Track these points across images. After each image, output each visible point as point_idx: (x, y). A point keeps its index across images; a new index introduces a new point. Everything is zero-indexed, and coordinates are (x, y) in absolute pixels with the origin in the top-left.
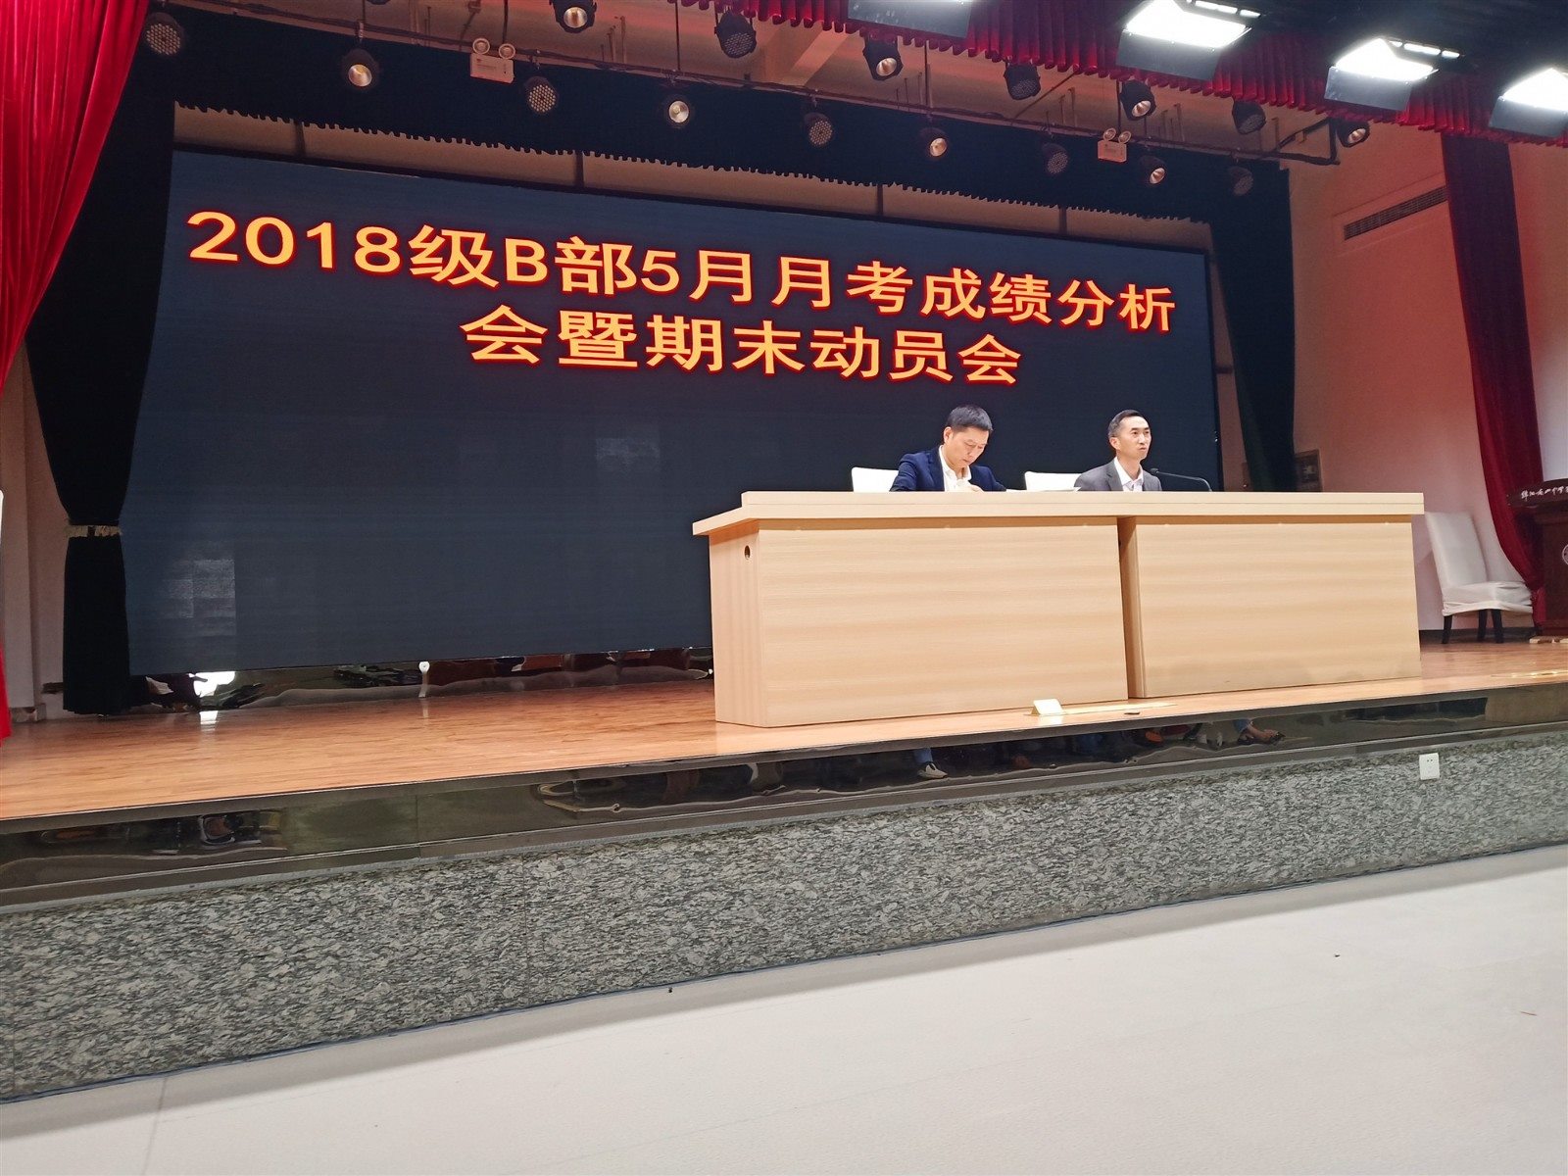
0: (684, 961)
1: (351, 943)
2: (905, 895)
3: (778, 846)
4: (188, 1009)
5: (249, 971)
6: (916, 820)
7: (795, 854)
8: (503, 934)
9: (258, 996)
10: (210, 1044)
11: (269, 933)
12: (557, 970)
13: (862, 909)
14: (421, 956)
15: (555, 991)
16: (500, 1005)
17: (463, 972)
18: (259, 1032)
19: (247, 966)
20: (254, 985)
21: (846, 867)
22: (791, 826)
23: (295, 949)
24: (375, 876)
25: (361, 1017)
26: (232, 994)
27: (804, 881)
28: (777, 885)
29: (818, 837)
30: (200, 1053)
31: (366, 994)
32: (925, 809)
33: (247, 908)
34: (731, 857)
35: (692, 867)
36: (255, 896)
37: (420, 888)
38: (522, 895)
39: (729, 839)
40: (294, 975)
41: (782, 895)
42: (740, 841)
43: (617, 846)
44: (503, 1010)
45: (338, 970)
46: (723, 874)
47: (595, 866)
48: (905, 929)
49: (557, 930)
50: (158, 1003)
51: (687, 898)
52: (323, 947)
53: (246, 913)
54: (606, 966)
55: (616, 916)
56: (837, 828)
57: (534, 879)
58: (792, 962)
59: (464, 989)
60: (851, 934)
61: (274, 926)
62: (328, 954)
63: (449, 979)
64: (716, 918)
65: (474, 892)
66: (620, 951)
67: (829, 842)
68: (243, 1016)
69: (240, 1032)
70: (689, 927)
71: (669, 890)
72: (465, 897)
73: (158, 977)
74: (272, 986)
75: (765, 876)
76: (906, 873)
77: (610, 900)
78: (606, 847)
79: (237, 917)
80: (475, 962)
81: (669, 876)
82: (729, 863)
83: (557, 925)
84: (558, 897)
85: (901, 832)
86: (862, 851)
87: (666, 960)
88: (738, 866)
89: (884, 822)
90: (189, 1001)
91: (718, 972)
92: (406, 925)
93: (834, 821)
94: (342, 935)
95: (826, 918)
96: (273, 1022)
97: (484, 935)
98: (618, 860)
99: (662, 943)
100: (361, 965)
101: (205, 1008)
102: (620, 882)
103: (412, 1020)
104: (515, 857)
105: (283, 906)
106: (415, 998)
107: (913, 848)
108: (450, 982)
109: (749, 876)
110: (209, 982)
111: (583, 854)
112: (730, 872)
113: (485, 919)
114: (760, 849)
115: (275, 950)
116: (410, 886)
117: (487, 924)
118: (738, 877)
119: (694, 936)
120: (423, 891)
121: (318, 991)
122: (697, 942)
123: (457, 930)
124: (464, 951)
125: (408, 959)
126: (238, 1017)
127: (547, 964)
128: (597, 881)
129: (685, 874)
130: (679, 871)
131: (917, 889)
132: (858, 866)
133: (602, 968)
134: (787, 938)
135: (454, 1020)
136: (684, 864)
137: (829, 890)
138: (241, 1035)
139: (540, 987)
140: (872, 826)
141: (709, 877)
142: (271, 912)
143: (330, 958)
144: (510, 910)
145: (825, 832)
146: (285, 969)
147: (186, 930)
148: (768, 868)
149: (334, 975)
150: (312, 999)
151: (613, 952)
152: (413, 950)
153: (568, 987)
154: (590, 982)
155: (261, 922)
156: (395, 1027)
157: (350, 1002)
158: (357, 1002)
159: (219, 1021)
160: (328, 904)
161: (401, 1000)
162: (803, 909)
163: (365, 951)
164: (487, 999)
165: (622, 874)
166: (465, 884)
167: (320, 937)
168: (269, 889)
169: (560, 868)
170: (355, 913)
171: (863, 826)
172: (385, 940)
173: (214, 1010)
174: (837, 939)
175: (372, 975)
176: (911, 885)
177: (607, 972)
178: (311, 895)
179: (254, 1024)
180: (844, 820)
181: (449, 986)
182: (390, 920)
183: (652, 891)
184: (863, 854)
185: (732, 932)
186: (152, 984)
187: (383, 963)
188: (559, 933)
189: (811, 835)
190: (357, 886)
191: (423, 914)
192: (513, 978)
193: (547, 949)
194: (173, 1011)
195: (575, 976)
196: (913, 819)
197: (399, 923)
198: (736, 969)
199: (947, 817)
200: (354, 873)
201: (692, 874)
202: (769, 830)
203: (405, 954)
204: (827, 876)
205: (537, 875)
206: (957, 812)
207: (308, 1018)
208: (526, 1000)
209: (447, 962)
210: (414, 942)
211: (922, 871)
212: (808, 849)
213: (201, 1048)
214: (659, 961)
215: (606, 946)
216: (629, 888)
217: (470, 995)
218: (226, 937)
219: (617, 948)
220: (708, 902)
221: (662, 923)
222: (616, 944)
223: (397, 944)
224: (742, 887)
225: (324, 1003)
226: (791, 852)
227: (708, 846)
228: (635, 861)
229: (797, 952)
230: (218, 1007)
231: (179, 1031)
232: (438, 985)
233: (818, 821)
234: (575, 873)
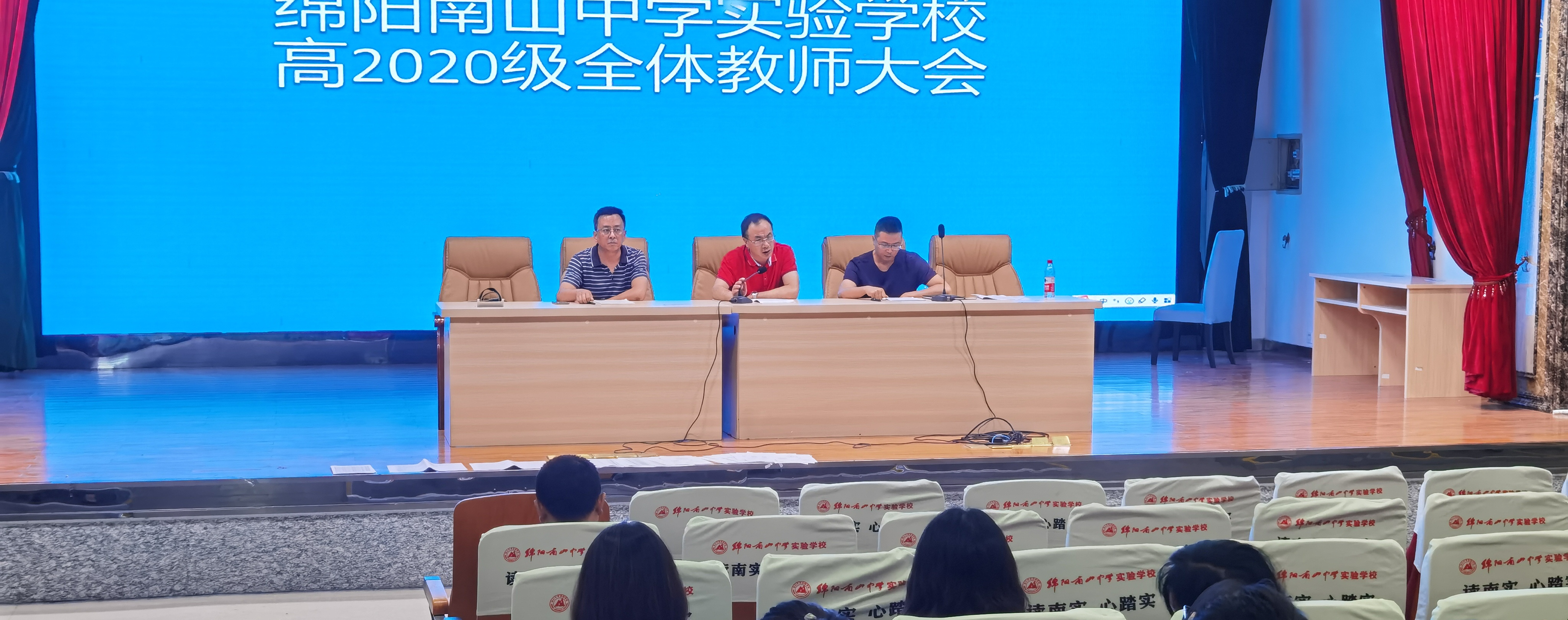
0: (272, 582)
1: (100, 555)
2: (407, 560)
3: (329, 527)
4: (26, 577)
5: (53, 563)
6: (417, 519)
7: (339, 532)
8: (175, 558)
9: (56, 575)
10: (36, 594)
11: (62, 547)
12: (202, 579)
13: (379, 565)
14: (133, 565)
15: (201, 590)
16: (173, 593)
17: (154, 575)
18: (57, 591)
19: (51, 561)
20: (55, 570)
21: (370, 542)
22: (337, 517)
23: (74, 555)
24: (111, 525)
25: (104, 590)
26: (46, 573)
27: (344, 547)
28: (327, 548)
29: (353, 524)
30: (32, 597)
31: (107, 580)
32: (423, 513)
33: (52, 534)
34: (301, 530)
35: (278, 534)
36: (56, 529)
37: (133, 532)
38: (185, 540)
39: (299, 521)
40: (74, 567)
41: (330, 553)
42: (307, 523)
43: (237, 520)
44: (174, 596)
45: (93, 567)
46: (295, 539)
47: (224, 529)
48: (406, 579)
49: (203, 559)
50: (14, 573)
51: (275, 550)
52: (87, 556)
53: (52, 536)
54: (229, 580)
55: (234, 556)
56: (366, 520)
57: (191, 533)
58: (334, 589)
59: (155, 583)
60: (372, 578)
61: (64, 544)
62: (89, 559)
63: (147, 577)
64: (291, 561)
65: (160, 537)
66: (236, 573)
67: (360, 527)
68: (50, 583)
69: (49, 590)
70: (275, 565)
71: (265, 545)
72: (156, 539)
73: (13, 561)
74: (63, 571)
75: (320, 543)
76: (408, 548)
77: (231, 547)
78: (230, 520)
79: (47, 538)
80: (160, 571)
81: (265, 537)
82: (299, 533)
83: (203, 557)
84: (204, 543)
85: (406, 525)
86: (381, 534)
87: (262, 580)
88: (305, 536)
89: (396, 519)
90: (27, 574)
91: (291, 590)
92: (127, 550)
93: (364, 516)
94: (95, 551)
95: (356, 568)
96: (64, 588)
97: (164, 558)
98: (237, 527)
99: (259, 571)
100: (105, 566)
101: (33, 577)
102: (237, 538)
103: (129, 595)
104: (182, 521)
105: (69, 535)
106: (130, 584)
107: (414, 534)
108: (148, 579)
109: (311, 542)
110: (35, 566)
111: (218, 522)
112: (300, 538)
113: (165, 551)
114: (318, 527)
115: (64, 555)
116: (128, 531)
117: (167, 553)
118: (305, 541)
119: (278, 570)
120: (135, 534)
121: (84, 576)
122: (279, 573)
123: (151, 554)
124: (155, 564)
125: (127, 566)
126: (48, 583)
127: (197, 576)
128: (224, 537)
129: (274, 537)
130: (270, 536)
131: (415, 557)
132: (378, 541)
133: (226, 581)
134: (332, 576)
135: (150, 597)
136: (274, 532)
137: (359, 553)
138: (49, 592)
139: (194, 586)
140: (388, 520)
141: (287, 540)
142: (62, 537)
143: (90, 562)
144: (178, 547)
145: (358, 522)
146: (69, 564)
147: (25, 541)
148: (322, 538)
149: (92, 569)
150: (82, 579)
151: (233, 573)
152: (129, 562)
153: (208, 588)
154: (220, 587)
155: (58, 541)
156: (120, 596)
157: (99, 583)
158: (103, 583)
159: (40, 584)
160: (88, 536)
161: (123, 585)
162: (343, 562)
163: (107, 560)
164: (166, 589)
165: (238, 534)
166: (156, 533)
167: (85, 550)
168: (62, 526)
169: (205, 528)
170: (102, 541)
171: (382, 520)
172: (116, 556)
173: (38, 579)
174: (362, 580)
175: (110, 571)
176: (411, 555)
177: (229, 583)
178: (81, 531)
179: (55, 587)
180: (370, 516)
181: (147, 581)
182: (119, 546)
183: (255, 544)
184: (381, 535)
185: (299, 570)
186: (10, 564)
187: (115, 566)
188: (204, 561)
189: (349, 522)
190: (103, 528)
191: (135, 545)
192: (179, 581)
193: (197, 568)
194: (20, 578)
195: (212, 583)
196: (415, 518)
197: (123, 548)
198: (301, 589)
199: (437, 518)
200: (102, 522)
201: (278, 537)
202: (324, 518)
203: (125, 563)
204: (358, 546)
205: (193, 531)
206: (444, 516)
207: (80, 588)
208: (186, 592)
209: (146, 569)
210: (130, 558)
211: (418, 548)
212: (347, 530)
213: (32, 595)
214: (257, 580)
215: (229, 570)
216: (243, 542)
217: (157, 587)
218: (43, 547)
219: (235, 571)
220: (286, 553)
221: (260, 561)
222: (234, 570)
223: (121, 558)
224: (307, 547)
225: (87, 582)
226: (337, 531)
227: (287, 524)
228: (246, 528)
229: (338, 584)
230: (39, 578)
231: (23, 586)
232: (141, 580)
233: (354, 515)
234: (213, 531)
